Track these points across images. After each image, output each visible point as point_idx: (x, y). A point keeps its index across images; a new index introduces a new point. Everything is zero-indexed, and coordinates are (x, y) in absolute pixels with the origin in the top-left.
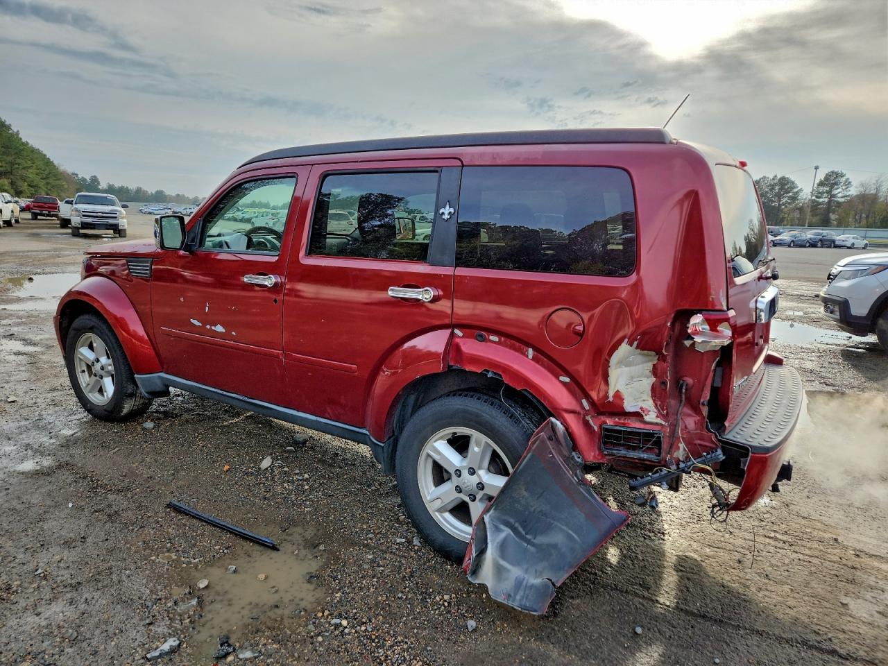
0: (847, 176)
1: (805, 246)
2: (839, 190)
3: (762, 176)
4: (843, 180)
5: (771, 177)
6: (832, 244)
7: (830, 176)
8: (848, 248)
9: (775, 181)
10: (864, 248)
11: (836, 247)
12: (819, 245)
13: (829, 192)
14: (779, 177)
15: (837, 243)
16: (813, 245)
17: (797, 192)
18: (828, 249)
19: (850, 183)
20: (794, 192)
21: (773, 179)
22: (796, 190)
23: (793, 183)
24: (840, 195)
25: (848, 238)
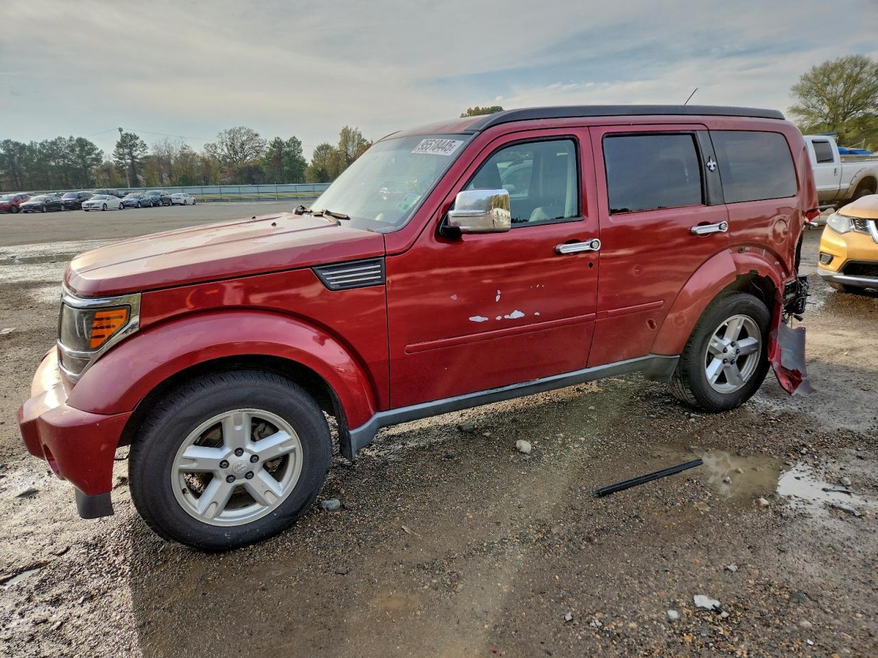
0: (141, 139)
1: (150, 206)
2: (138, 152)
3: (57, 138)
4: (138, 142)
5: (67, 138)
6: (168, 202)
7: (125, 137)
8: (181, 205)
9: (73, 143)
10: (194, 204)
11: (173, 204)
12: (161, 204)
13: (130, 154)
14: (75, 138)
15: (174, 201)
16: (156, 205)
17: (98, 154)
18: (169, 207)
19: (145, 145)
20: (96, 154)
21: (71, 140)
22: (97, 152)
23: (92, 144)
24: (139, 157)
25: (180, 195)
